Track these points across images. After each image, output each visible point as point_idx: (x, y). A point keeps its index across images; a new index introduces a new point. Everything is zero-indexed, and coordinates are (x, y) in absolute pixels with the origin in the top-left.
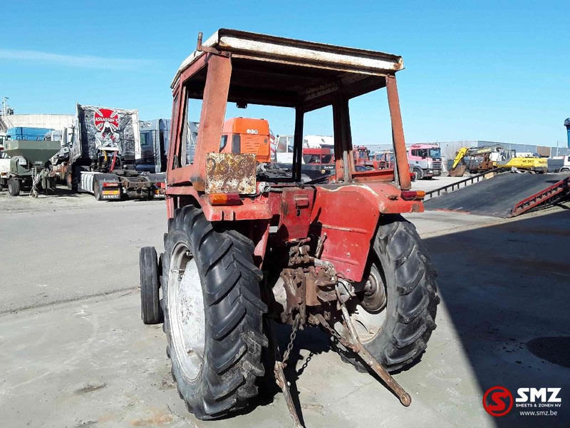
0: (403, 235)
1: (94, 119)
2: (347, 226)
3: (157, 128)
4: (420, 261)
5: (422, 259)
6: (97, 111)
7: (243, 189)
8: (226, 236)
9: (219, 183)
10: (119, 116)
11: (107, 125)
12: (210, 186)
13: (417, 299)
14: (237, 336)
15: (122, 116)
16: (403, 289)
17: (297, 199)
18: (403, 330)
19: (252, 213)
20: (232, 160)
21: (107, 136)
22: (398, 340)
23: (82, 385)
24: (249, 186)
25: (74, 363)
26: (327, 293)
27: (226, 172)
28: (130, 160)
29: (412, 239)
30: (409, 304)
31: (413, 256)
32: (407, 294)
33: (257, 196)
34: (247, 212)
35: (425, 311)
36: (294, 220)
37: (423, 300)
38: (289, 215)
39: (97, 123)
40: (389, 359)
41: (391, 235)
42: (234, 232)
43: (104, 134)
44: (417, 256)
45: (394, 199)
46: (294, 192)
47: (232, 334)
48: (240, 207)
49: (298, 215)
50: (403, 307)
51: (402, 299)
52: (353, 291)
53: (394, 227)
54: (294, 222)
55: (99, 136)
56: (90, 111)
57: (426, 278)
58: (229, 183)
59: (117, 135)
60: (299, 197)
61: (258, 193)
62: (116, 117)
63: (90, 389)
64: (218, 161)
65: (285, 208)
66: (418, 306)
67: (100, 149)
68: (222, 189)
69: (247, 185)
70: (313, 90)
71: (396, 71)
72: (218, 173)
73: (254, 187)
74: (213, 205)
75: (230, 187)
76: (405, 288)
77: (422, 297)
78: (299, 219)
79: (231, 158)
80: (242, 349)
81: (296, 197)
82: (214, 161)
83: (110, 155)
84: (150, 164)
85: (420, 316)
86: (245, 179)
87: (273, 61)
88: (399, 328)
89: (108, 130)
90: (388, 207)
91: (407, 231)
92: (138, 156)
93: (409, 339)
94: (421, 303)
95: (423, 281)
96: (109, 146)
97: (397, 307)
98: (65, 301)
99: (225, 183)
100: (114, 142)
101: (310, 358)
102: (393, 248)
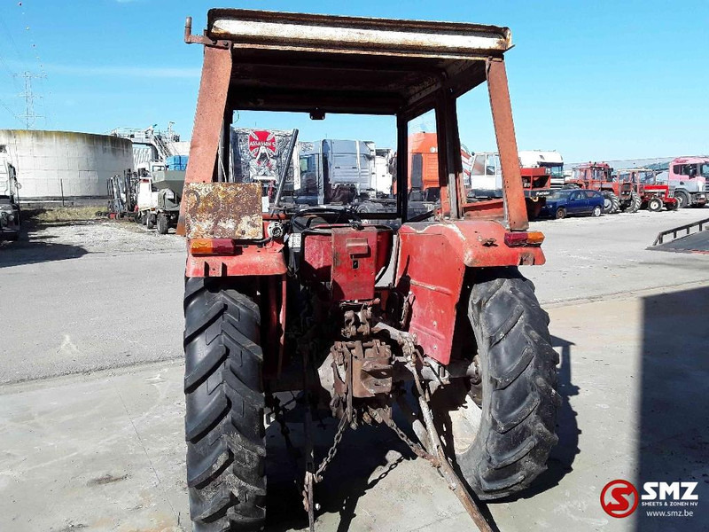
0: (506, 299)
1: (249, 144)
2: (434, 284)
3: (320, 151)
4: (529, 340)
5: (531, 338)
6: (251, 133)
7: (243, 233)
8: (220, 297)
9: (207, 224)
10: (277, 138)
11: (263, 150)
12: (194, 229)
13: (520, 397)
14: (217, 439)
15: (280, 138)
16: (497, 381)
17: (350, 245)
18: (499, 442)
19: (253, 266)
20: (225, 192)
21: (263, 163)
22: (493, 457)
23: (100, 474)
24: (253, 229)
25: (109, 444)
26: (379, 381)
27: (216, 209)
28: (288, 192)
29: (519, 305)
30: (506, 402)
31: (517, 331)
32: (504, 389)
33: (266, 243)
34: (245, 266)
35: (533, 416)
36: (349, 273)
37: (528, 399)
38: (341, 267)
39: (252, 148)
40: (483, 481)
41: (485, 299)
42: (233, 293)
43: (259, 162)
44: (523, 331)
45: (489, 244)
46: (345, 236)
47: (210, 435)
48: (235, 258)
49: (356, 267)
50: (498, 407)
51: (497, 396)
52: (447, 376)
53: (493, 287)
54: (348, 278)
55: (254, 163)
56: (244, 134)
57: (536, 366)
58: (221, 224)
59: (273, 162)
60: (353, 241)
61: (267, 239)
62: (273, 140)
63: (109, 479)
64: (203, 194)
65: (335, 257)
66: (521, 408)
67: (255, 178)
68: (212, 233)
69: (249, 228)
70: (417, 88)
71: (504, 51)
72: (204, 210)
73: (260, 229)
74: (195, 255)
75: (223, 229)
76: (499, 379)
77: (527, 395)
78: (356, 274)
79: (222, 189)
80: (222, 458)
81: (348, 242)
82: (197, 195)
83: (266, 186)
84: (311, 194)
85: (524, 423)
86: (245, 219)
87: (298, 49)
88: (492, 439)
89: (263, 156)
90: (477, 257)
91: (515, 292)
92: (297, 187)
93: (510, 457)
94: (525, 404)
95: (530, 371)
96: (264, 175)
97: (490, 408)
98: (148, 362)
99: (216, 224)
100: (270, 170)
101: (396, 464)
102: (488, 318)
